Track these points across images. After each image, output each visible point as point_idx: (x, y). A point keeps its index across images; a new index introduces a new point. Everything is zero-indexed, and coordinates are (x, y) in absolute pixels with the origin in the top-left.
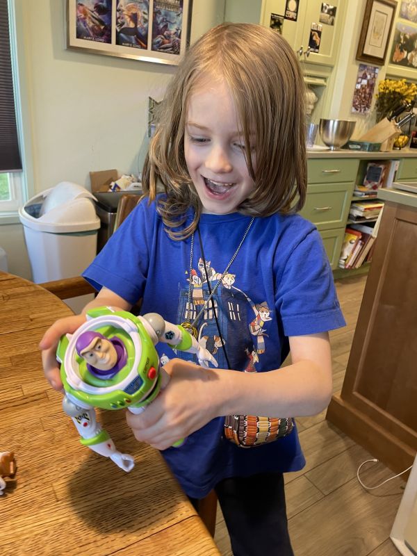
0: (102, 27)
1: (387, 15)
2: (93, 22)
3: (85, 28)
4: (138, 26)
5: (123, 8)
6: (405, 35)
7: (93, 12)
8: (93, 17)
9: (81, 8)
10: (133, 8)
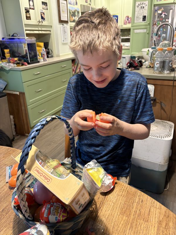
1: (65, 4)
6: (72, 11)
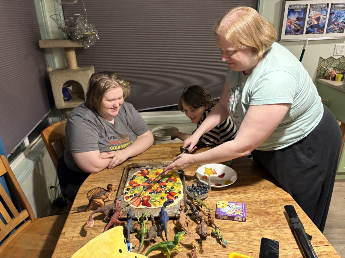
0: (299, 27)
2: (295, 26)
3: (290, 30)
4: (320, 23)
5: (312, 16)
7: (295, 21)
8: (295, 23)
9: (289, 21)
10: (317, 14)
